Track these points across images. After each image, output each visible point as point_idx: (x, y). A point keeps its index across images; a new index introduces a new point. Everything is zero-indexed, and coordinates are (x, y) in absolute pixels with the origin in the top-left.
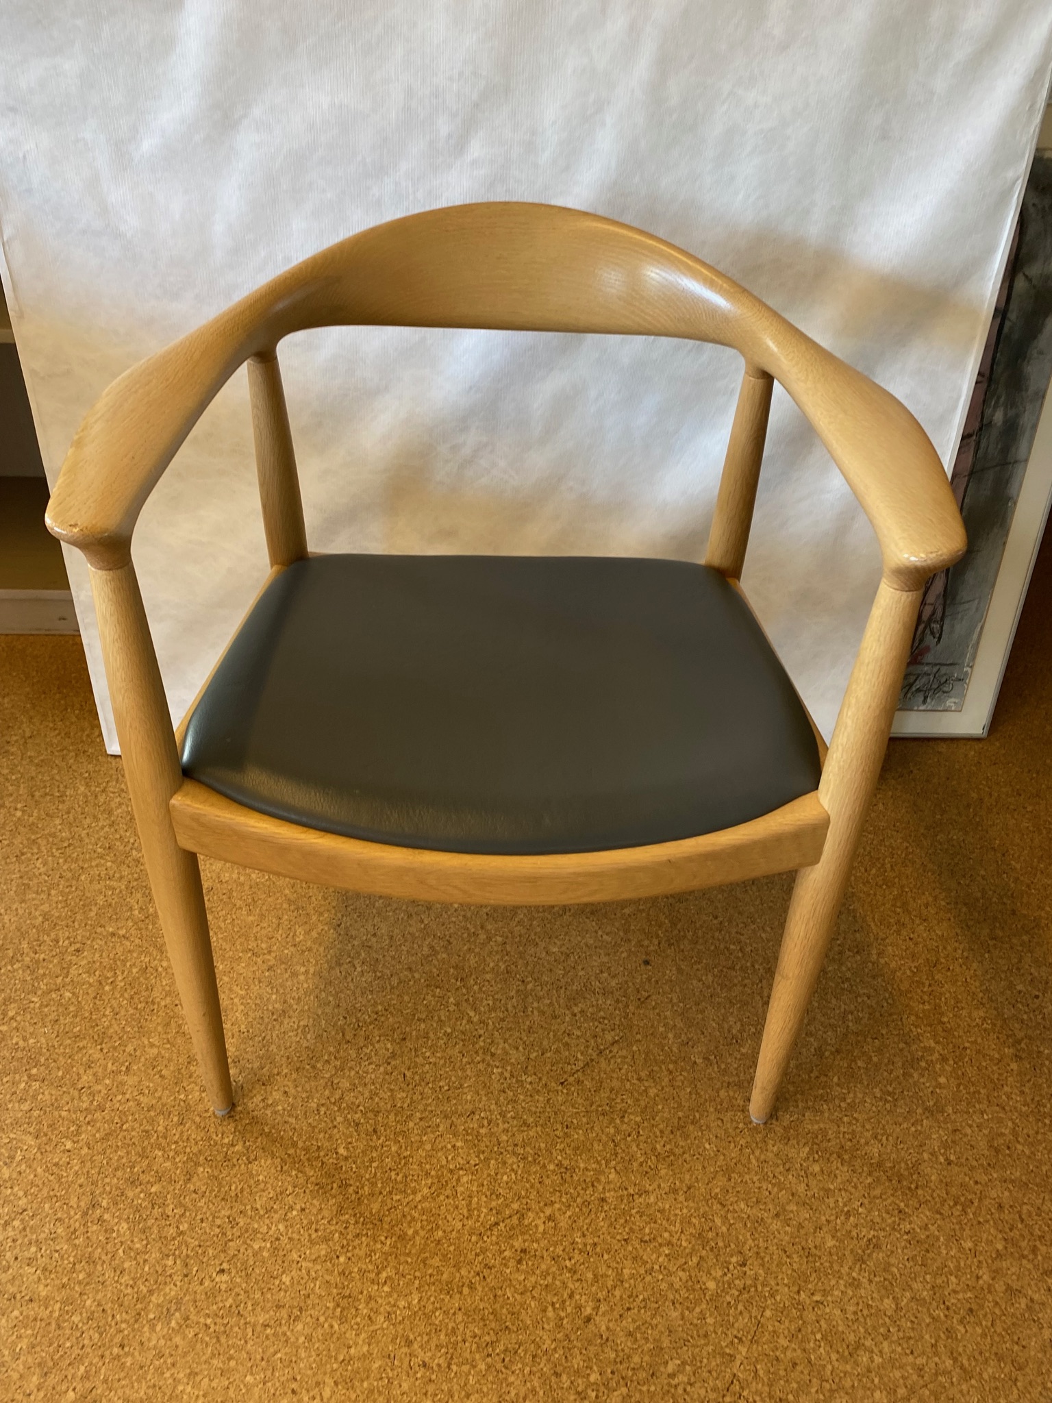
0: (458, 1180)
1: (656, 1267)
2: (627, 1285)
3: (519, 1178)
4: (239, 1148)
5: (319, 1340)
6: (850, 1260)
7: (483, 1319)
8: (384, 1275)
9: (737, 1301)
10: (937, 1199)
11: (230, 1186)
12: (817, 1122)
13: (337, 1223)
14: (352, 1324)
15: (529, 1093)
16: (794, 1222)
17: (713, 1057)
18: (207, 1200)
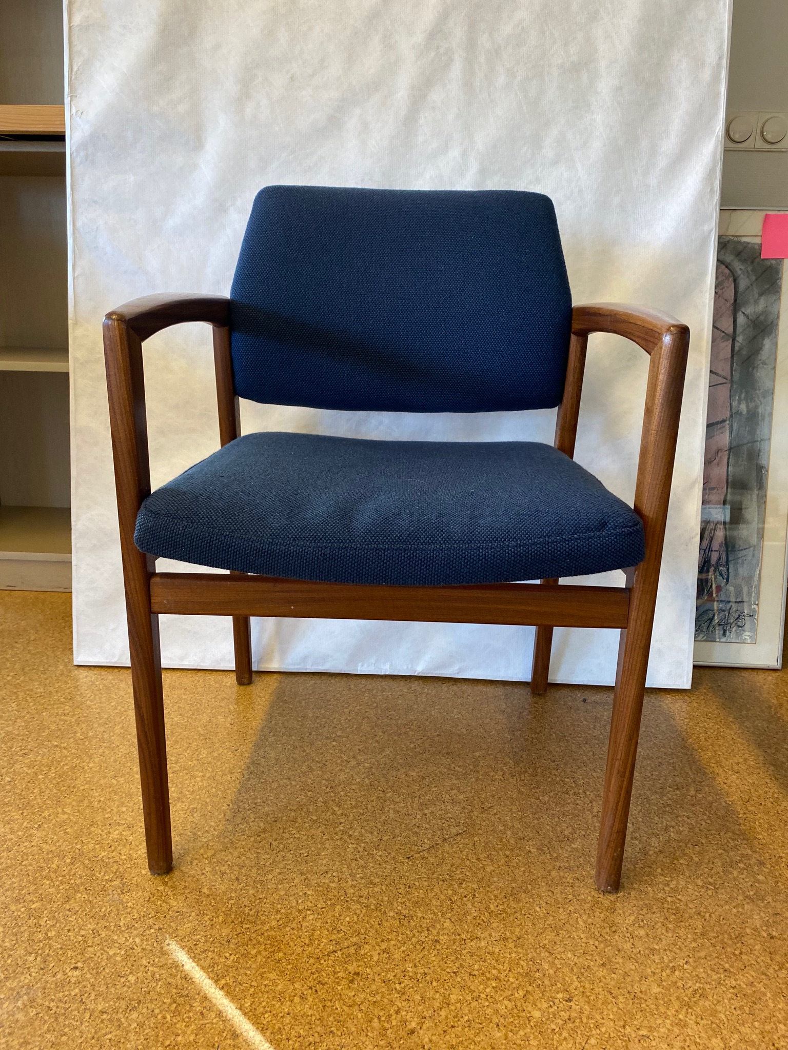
0: (305, 918)
1: (483, 996)
2: (453, 1008)
3: (360, 919)
5: (150, 1027)
6: (677, 1005)
7: (309, 1023)
9: (562, 1028)
10: (762, 964)
11: (102, 908)
12: (642, 899)
13: (188, 941)
14: (184, 1017)
15: (378, 863)
16: (620, 971)
17: (546, 848)
18: (78, 917)
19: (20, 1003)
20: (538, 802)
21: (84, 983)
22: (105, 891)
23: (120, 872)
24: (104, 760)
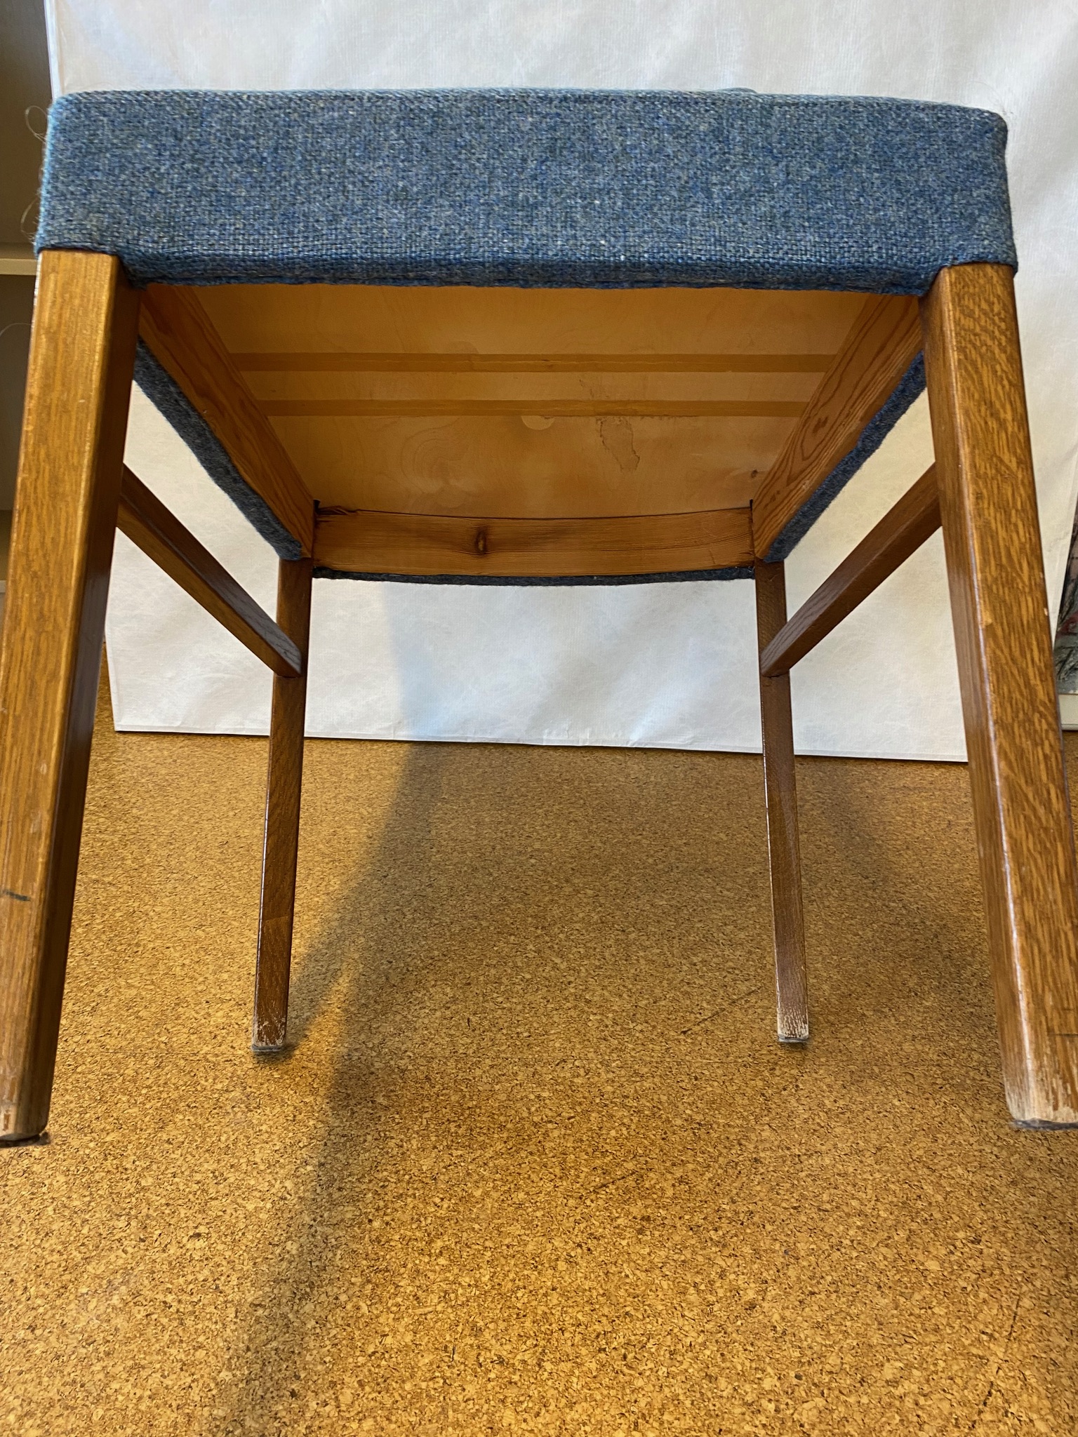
0: (546, 1134)
1: (846, 1242)
2: (805, 1264)
3: (633, 1133)
4: (237, 1093)
5: (337, 1325)
7: (589, 1302)
8: (439, 1244)
9: (976, 1286)
11: (219, 1136)
13: (370, 1181)
14: (389, 1305)
15: (639, 1042)
16: (1041, 1192)
17: (887, 1010)
18: (184, 1152)
19: (115, 1300)
20: (857, 938)
21: (216, 1259)
22: (221, 1107)
23: (239, 1077)
24: (177, 899)
